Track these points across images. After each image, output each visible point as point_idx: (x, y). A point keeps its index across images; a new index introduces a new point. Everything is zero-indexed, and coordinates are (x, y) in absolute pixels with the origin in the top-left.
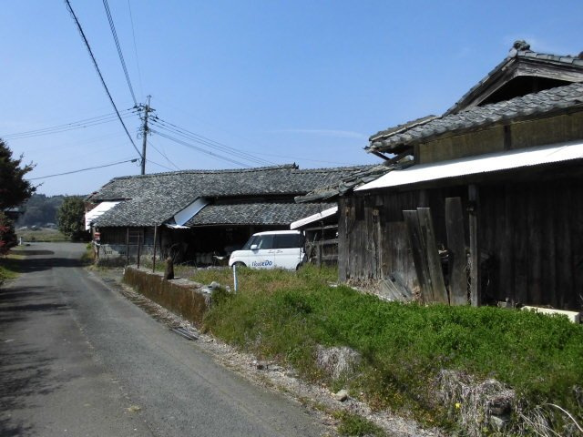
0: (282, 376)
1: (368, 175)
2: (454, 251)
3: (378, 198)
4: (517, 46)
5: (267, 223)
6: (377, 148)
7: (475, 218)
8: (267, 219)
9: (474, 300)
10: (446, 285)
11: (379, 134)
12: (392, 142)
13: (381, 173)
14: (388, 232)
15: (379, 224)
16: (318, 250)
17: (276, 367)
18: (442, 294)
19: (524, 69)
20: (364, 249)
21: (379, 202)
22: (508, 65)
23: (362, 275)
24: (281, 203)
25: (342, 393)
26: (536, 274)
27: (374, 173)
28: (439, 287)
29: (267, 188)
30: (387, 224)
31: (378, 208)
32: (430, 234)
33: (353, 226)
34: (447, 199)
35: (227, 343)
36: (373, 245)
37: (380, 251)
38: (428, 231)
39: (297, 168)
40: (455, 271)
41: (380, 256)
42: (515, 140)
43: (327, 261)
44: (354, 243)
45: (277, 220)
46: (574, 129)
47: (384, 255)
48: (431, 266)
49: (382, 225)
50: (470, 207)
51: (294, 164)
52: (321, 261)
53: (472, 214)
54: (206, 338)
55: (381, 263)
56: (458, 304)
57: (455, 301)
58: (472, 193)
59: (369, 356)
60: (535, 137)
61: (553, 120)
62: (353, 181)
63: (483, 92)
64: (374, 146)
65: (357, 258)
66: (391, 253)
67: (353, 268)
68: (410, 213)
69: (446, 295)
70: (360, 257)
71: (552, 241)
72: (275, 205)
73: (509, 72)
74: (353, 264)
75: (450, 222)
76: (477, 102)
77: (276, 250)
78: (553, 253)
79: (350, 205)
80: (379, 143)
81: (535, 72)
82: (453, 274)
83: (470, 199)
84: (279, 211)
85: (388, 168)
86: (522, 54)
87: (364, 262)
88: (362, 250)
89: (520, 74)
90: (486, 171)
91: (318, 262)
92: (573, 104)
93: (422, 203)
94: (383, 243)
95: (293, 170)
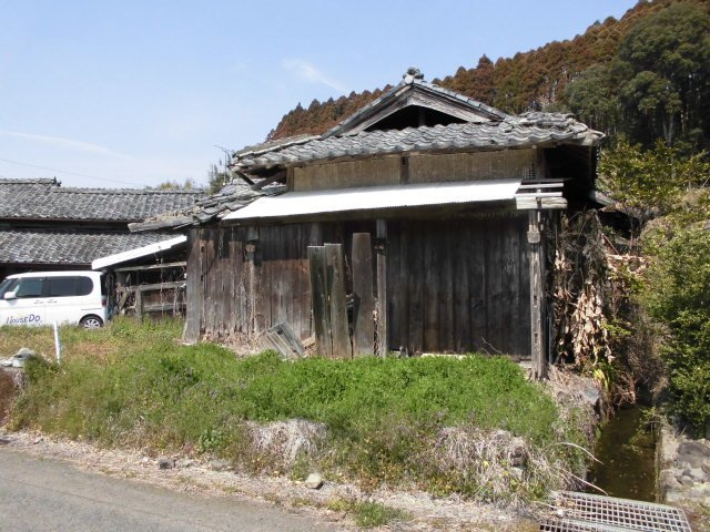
0: (206, 473)
1: (233, 200)
2: (360, 295)
3: (251, 229)
4: (411, 72)
5: (20, 261)
6: (245, 167)
7: (384, 257)
8: (21, 255)
9: (383, 350)
10: (351, 335)
11: (247, 149)
12: (269, 161)
13: (248, 199)
14: (265, 273)
15: (251, 262)
16: (138, 296)
17: (188, 462)
18: (344, 346)
19: (418, 99)
20: (228, 294)
21: (252, 235)
22: (403, 90)
23: (225, 327)
24: (40, 232)
25: (314, 479)
26: (433, 319)
27: (240, 198)
28: (341, 338)
29: (15, 210)
30: (263, 263)
31: (253, 242)
32: (338, 275)
33: (210, 265)
34: (355, 235)
35: (75, 439)
36: (243, 289)
37: (253, 298)
38: (336, 271)
39: (59, 185)
40: (360, 318)
41: (253, 303)
42: (412, 174)
43: (151, 312)
44: (213, 288)
45: (38, 256)
46: (474, 169)
47: (259, 302)
48: (334, 313)
49: (256, 264)
50: (379, 244)
51: (55, 180)
52: (143, 313)
53: (381, 254)
54: (22, 436)
55: (254, 312)
56: (361, 356)
57: (359, 353)
58: (381, 229)
59: (339, 427)
60: (434, 173)
61: (454, 157)
62: (213, 206)
63: (372, 116)
64: (240, 164)
65: (216, 306)
66: (269, 299)
67: (211, 321)
68: (316, 249)
69: (349, 347)
70: (222, 305)
71: (450, 284)
72: (31, 236)
73: (402, 99)
74: (210, 314)
75: (358, 261)
76: (364, 126)
77: (48, 299)
78: (450, 296)
79: (206, 238)
80: (250, 162)
81: (429, 104)
82: (358, 322)
83: (378, 236)
84: (39, 244)
85: (257, 193)
86: (417, 82)
87: (228, 311)
88: (226, 296)
89: (414, 103)
90: (408, 204)
91: (138, 315)
92: (489, 144)
93: (315, 239)
94: (257, 288)
95: (54, 187)
